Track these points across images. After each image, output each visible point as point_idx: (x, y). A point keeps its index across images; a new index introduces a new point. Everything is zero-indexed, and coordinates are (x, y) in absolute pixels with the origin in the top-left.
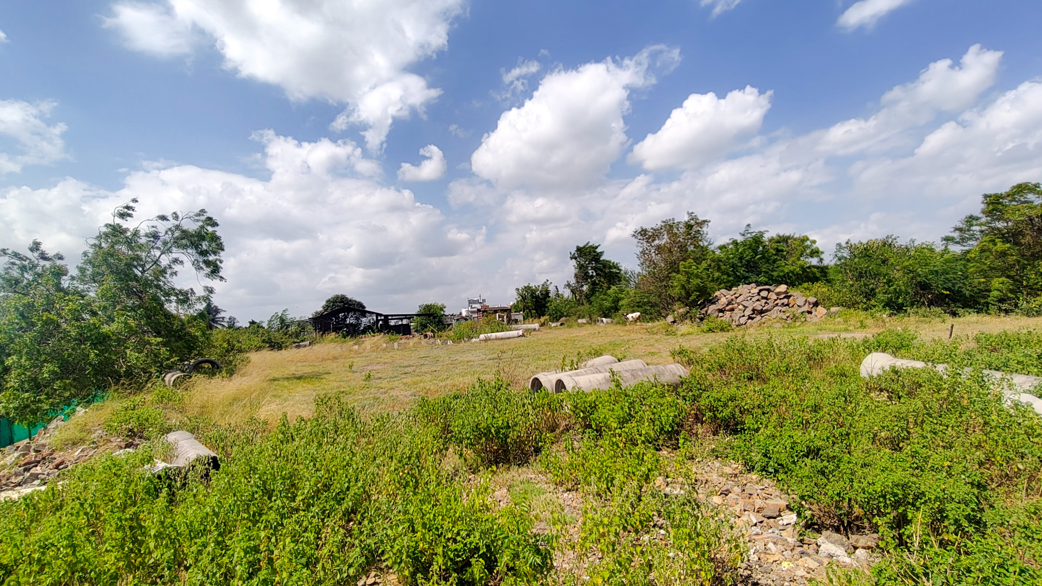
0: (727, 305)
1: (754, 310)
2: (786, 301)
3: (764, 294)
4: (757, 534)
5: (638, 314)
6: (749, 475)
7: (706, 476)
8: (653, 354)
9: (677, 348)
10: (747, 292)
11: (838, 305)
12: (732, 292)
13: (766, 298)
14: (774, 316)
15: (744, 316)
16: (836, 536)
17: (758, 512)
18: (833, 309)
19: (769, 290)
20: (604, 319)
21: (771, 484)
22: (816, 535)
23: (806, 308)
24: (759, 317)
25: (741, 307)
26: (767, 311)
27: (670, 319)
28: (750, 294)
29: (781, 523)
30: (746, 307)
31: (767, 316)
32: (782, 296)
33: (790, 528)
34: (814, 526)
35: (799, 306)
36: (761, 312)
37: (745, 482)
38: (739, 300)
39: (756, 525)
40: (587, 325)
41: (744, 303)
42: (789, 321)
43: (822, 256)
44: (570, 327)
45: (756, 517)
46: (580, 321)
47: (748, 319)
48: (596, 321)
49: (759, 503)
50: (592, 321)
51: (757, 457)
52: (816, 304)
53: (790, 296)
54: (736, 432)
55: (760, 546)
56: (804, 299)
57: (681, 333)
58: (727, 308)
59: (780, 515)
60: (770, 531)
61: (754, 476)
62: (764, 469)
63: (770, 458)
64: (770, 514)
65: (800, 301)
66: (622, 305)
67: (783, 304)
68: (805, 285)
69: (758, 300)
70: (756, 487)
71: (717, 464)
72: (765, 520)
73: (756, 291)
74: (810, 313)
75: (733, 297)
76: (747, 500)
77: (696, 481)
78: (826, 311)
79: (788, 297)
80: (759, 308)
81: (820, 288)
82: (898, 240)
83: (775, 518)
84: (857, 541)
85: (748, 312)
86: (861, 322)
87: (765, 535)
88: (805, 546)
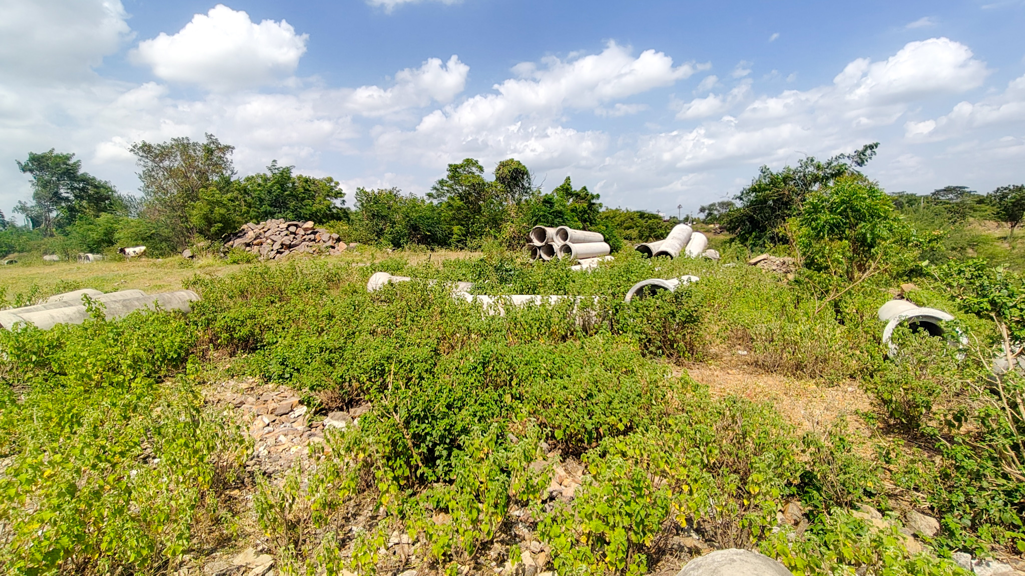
0: (255, 239)
1: (282, 245)
2: (312, 236)
3: (292, 229)
4: (269, 432)
5: (143, 248)
6: (267, 386)
7: (218, 396)
8: (160, 287)
9: (192, 279)
10: (276, 227)
11: (356, 241)
12: (260, 227)
13: (294, 233)
14: (302, 251)
15: (272, 250)
16: (340, 413)
17: (272, 413)
18: (352, 245)
19: (296, 226)
20: (90, 255)
21: (288, 388)
22: (323, 417)
23: (330, 243)
24: (287, 252)
25: (269, 241)
26: (296, 245)
27: (187, 253)
28: (279, 229)
29: (292, 416)
30: (274, 241)
31: (295, 251)
32: (309, 232)
33: (301, 418)
34: (323, 411)
35: (324, 241)
36: (290, 247)
37: (261, 393)
38: (267, 234)
39: (268, 425)
40: (61, 264)
41: (272, 237)
42: (315, 255)
43: (345, 198)
44: (30, 265)
45: (268, 418)
46: (47, 258)
47: (277, 253)
48: (76, 258)
49: (271, 405)
50: (67, 255)
51: (275, 369)
52: (338, 240)
53: (317, 232)
54: (254, 350)
55: (271, 441)
56: (328, 235)
57: (199, 265)
58: (255, 242)
59: (292, 410)
60: (282, 426)
61: (271, 385)
62: (281, 377)
63: (287, 366)
64: (282, 412)
65: (325, 237)
66: (120, 238)
67: (310, 239)
68: (332, 222)
69: (286, 235)
70: (273, 394)
71: (232, 383)
72: (278, 418)
73: (285, 226)
74: (333, 247)
75: (261, 231)
76: (262, 406)
77: (206, 402)
78: (346, 246)
79: (315, 233)
80: (288, 243)
81: (343, 226)
82: (400, 192)
83: (288, 413)
84: (355, 413)
85: (277, 246)
86: (372, 255)
87: (277, 430)
88: (313, 430)
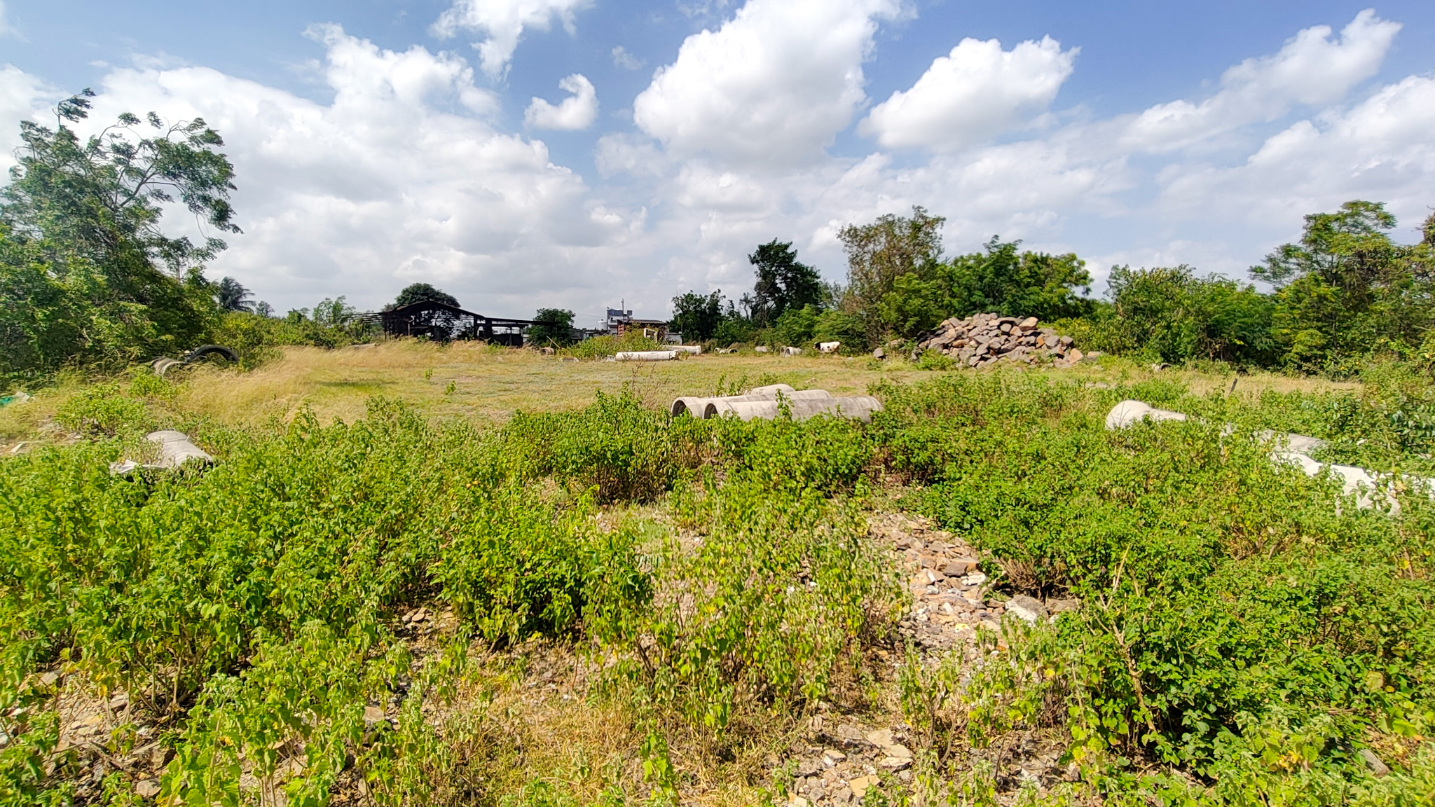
0: (956, 339)
1: (989, 348)
2: (1032, 339)
3: (1006, 327)
4: (933, 594)
5: (837, 344)
6: (939, 532)
7: (883, 530)
8: (845, 390)
9: (878, 384)
10: (984, 324)
11: (1099, 348)
12: (964, 323)
13: (1008, 334)
14: (1014, 358)
15: (975, 355)
16: (1030, 599)
17: (940, 570)
18: (1091, 354)
19: (1012, 324)
20: (791, 349)
21: (965, 543)
22: (1005, 597)
23: (1057, 350)
24: (994, 358)
25: (973, 343)
26: (1007, 350)
27: (878, 352)
28: (988, 327)
29: (965, 582)
30: (979, 344)
31: (1004, 358)
32: (1029, 332)
33: (975, 589)
34: (1006, 588)
35: (1049, 347)
36: (999, 352)
37: (932, 539)
38: (971, 334)
39: (933, 584)
40: (768, 355)
41: (977, 338)
42: (1033, 366)
43: (1091, 286)
44: (743, 355)
45: (935, 575)
46: (758, 349)
47: (980, 360)
48: (780, 351)
49: (941, 560)
50: (774, 349)
51: (953, 513)
52: (1072, 345)
53: (1039, 333)
54: (932, 482)
55: (933, 606)
56: (1057, 338)
57: (887, 368)
58: (955, 343)
59: (965, 574)
60: (950, 591)
61: (944, 533)
62: (958, 525)
63: (968, 513)
64: (953, 572)
65: (1051, 341)
66: (819, 332)
67: (1028, 343)
68: (1063, 321)
69: (997, 336)
70: (946, 545)
71: (901, 517)
72: (946, 578)
73: (997, 323)
74: (1061, 356)
75: (965, 329)
76: (930, 557)
77: (869, 533)
78: (1082, 356)
79: (1036, 334)
80: (997, 346)
81: (1081, 326)
82: (1193, 272)
83: (959, 577)
84: (1053, 605)
85: (981, 350)
86: (1124, 372)
87: (943, 594)
88: (989, 610)
